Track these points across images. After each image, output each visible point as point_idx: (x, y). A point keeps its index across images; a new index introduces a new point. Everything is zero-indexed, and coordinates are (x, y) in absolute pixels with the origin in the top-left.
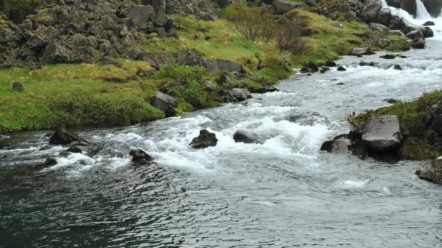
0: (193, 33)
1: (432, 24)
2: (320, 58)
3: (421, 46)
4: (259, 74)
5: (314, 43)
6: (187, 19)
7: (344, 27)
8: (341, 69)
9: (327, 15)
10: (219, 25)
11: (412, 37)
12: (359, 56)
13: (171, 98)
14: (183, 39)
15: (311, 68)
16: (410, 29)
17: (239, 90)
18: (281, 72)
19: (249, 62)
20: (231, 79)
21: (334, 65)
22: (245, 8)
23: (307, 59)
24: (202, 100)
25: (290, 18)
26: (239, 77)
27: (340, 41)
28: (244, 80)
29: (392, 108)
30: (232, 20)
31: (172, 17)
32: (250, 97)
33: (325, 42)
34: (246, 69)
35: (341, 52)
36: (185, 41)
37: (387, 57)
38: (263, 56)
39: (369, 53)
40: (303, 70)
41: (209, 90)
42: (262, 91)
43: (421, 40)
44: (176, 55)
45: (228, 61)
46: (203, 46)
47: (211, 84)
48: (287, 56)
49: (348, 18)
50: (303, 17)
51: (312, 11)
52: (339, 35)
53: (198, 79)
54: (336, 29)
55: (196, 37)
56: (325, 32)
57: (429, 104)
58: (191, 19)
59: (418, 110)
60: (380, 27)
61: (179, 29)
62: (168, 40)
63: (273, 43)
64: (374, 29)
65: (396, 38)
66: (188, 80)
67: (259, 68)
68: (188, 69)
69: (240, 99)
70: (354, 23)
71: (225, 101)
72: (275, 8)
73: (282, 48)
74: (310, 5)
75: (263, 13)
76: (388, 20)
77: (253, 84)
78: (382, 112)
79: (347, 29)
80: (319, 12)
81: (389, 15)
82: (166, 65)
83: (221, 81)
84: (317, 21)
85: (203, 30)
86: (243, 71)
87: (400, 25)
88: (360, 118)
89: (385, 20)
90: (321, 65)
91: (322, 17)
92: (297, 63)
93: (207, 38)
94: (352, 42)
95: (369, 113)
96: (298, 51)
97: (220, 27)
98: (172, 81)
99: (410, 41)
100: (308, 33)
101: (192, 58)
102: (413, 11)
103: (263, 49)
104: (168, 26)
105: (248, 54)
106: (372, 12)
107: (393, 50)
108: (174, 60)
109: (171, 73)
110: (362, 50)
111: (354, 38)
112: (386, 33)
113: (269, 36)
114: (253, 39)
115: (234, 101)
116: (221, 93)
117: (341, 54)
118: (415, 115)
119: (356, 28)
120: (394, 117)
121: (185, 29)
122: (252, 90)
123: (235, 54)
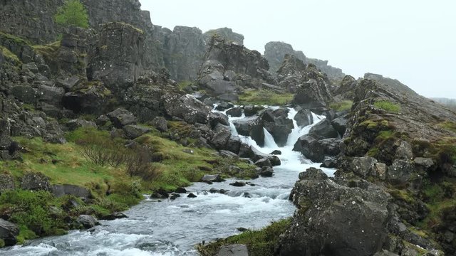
0: (40, 156)
1: (279, 153)
2: (170, 183)
3: (269, 174)
4: (108, 200)
5: (164, 169)
6: (33, 142)
7: (195, 153)
8: (191, 196)
9: (178, 141)
10: (68, 149)
11: (260, 165)
12: (210, 183)
13: (12, 225)
14: (28, 162)
15: (161, 194)
16: (259, 157)
17: (86, 217)
18: (131, 198)
19: (97, 187)
20: (78, 206)
21: (185, 191)
22: (96, 132)
23: (156, 185)
24: (46, 227)
25: (141, 143)
26: (87, 203)
27: (190, 167)
28: (92, 207)
29: (242, 237)
30: (81, 143)
31: (17, 140)
32: (97, 224)
33: (176, 168)
34: (94, 194)
35: (192, 178)
36: (30, 165)
37: (236, 184)
38: (113, 181)
39: (219, 180)
40: (154, 197)
41: (54, 216)
42: (111, 218)
43: (269, 168)
44: (19, 180)
45: (75, 187)
46: (49, 170)
47: (57, 210)
48: (137, 182)
49: (199, 145)
50: (154, 143)
51: (162, 137)
52: (190, 161)
53: (43, 205)
54: (188, 155)
55: (42, 161)
56: (176, 158)
57: (277, 234)
58: (37, 142)
59: (267, 240)
60: (230, 154)
61: (24, 151)
62: (13, 163)
63: (123, 168)
64: (224, 156)
65: (245, 165)
66: (32, 206)
67: (108, 194)
68: (32, 194)
69: (87, 226)
70: (205, 150)
71: (71, 228)
72: (126, 133)
73: (132, 173)
74: (162, 130)
75: (113, 137)
76: (238, 147)
77: (101, 210)
78: (231, 241)
79: (197, 156)
80: (170, 138)
81: (239, 143)
82: (8, 190)
83: (67, 206)
84: (169, 147)
85: (50, 154)
86: (91, 197)
87: (249, 153)
88: (210, 246)
89: (235, 148)
90: (171, 191)
91: (173, 143)
92: (147, 189)
93: (54, 162)
94: (202, 169)
95: (219, 240)
96: (148, 177)
97: (68, 151)
98: (15, 207)
99: (258, 169)
100: (159, 159)
101: (36, 183)
102: (261, 142)
103: (113, 174)
104: (13, 148)
105: (96, 179)
106: (222, 140)
107: (242, 178)
108: (17, 184)
109: (14, 198)
110: (212, 177)
111: (204, 165)
112: (236, 160)
113: (119, 161)
114: (103, 164)
115: (81, 229)
116: (67, 220)
117: (192, 180)
118: (263, 244)
119: (207, 155)
120: (243, 246)
121: (31, 152)
122: (100, 217)
123: (83, 179)
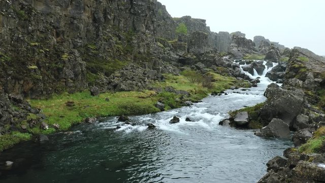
0: (171, 80)
1: (259, 78)
2: (218, 90)
3: (256, 86)
4: (195, 96)
5: (216, 84)
6: (169, 75)
7: (227, 79)
8: (226, 94)
9: (221, 74)
10: (181, 78)
11: (252, 82)
12: (233, 89)
13: (163, 104)
14: (167, 83)
15: (215, 94)
16: (251, 80)
17: (188, 102)
18: (204, 95)
19: (192, 91)
20: (185, 98)
21: (224, 93)
22: (190, 71)
23: (213, 90)
24: (174, 105)
25: (207, 75)
26: (188, 97)
27: (225, 84)
28: (190, 98)
29: (246, 109)
30: (185, 75)
31: (163, 75)
32: (192, 104)
33: (220, 84)
34: (191, 94)
35: (226, 88)
36: (168, 83)
37: (243, 90)
38: (197, 89)
39: (236, 88)
40: (212, 95)
41: (177, 101)
42: (197, 102)
43: (256, 84)
44: (165, 89)
45: (184, 91)
46: (175, 85)
47: (178, 99)
48: (206, 89)
49: (229, 75)
50: (212, 75)
51: (215, 73)
52: (225, 81)
53: (173, 97)
54: (224, 79)
55: (172, 82)
56: (220, 80)
57: (259, 108)
58: (170, 75)
59: (255, 110)
60: (241, 79)
61: (166, 79)
62: (162, 83)
63: (201, 84)
64: (238, 79)
65: (246, 83)
66: (169, 98)
67: (195, 94)
68: (169, 94)
69: (188, 105)
70: (231, 77)
71: (183, 106)
72: (201, 71)
73: (204, 86)
74: (214, 70)
75: (197, 73)
76: (243, 76)
77: (193, 99)
78: (242, 110)
79: (228, 79)
80: (217, 73)
81: (244, 74)
82: (161, 92)
83: (181, 98)
84: (217, 76)
85: (175, 79)
86: (190, 95)
87: (248, 78)
88: (234, 112)
90: (218, 92)
91: (219, 75)
92: (209, 92)
93: (176, 82)
94: (230, 84)
95: (237, 111)
96: (210, 87)
97: (181, 79)
98: (163, 98)
99: (251, 84)
100: (214, 81)
101: (170, 90)
102: (253, 74)
103: (197, 86)
104: (162, 78)
105: (191, 88)
106: (237, 73)
107: (245, 87)
108: (164, 90)
109: (163, 95)
110: (234, 87)
111: (231, 83)
112: (243, 81)
113: (199, 82)
114: (193, 83)
115: (186, 106)
116: (181, 103)
117: (226, 89)
118: (254, 112)
119: (232, 79)
120: (246, 113)
121: (168, 79)
122: (193, 102)
123: (187, 88)
